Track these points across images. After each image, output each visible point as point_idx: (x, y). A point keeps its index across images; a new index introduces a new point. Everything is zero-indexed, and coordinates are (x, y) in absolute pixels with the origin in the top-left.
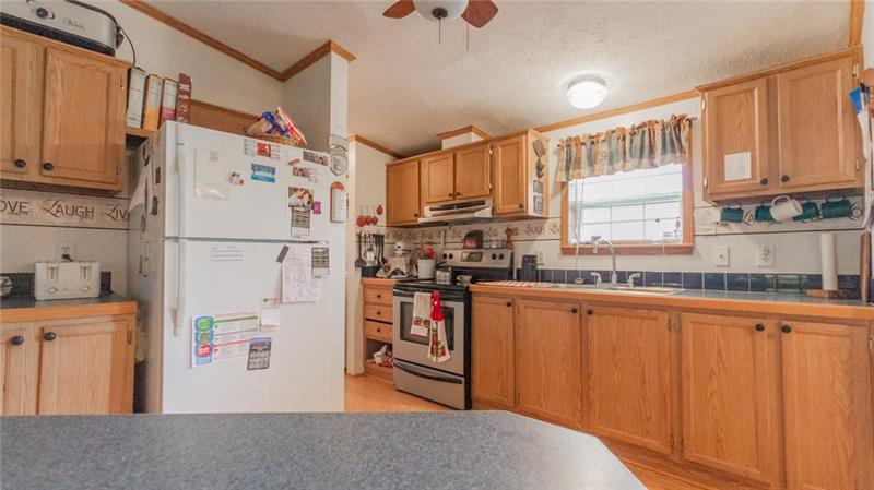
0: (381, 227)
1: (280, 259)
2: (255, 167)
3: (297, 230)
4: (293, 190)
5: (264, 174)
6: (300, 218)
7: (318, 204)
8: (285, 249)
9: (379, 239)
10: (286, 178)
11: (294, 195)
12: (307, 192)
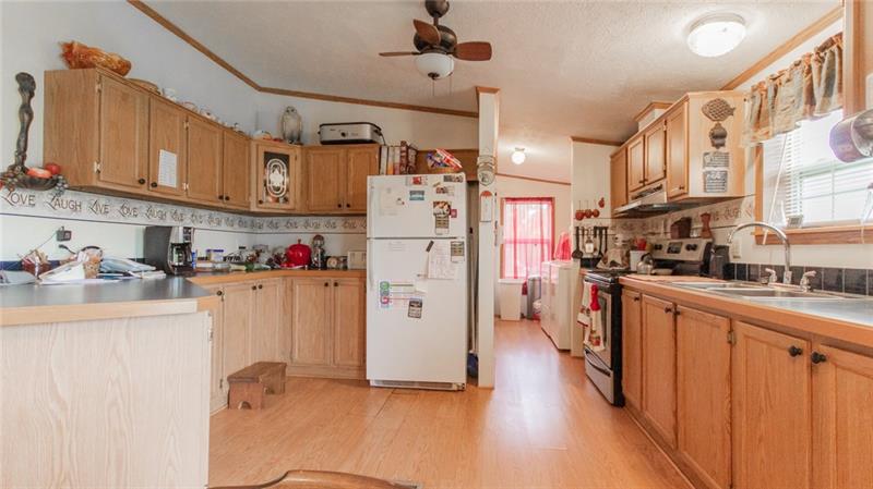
0: (605, 219)
1: (428, 250)
2: (412, 193)
3: (439, 230)
4: (436, 204)
5: (417, 195)
6: (441, 222)
7: (455, 211)
8: (432, 243)
9: (600, 231)
10: (432, 195)
11: (437, 207)
12: (446, 203)
